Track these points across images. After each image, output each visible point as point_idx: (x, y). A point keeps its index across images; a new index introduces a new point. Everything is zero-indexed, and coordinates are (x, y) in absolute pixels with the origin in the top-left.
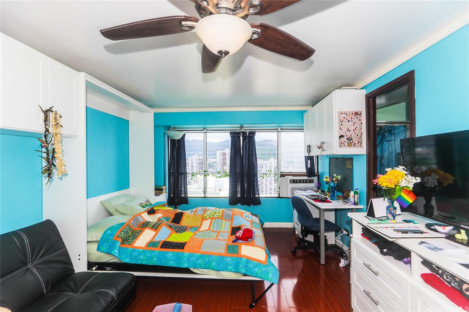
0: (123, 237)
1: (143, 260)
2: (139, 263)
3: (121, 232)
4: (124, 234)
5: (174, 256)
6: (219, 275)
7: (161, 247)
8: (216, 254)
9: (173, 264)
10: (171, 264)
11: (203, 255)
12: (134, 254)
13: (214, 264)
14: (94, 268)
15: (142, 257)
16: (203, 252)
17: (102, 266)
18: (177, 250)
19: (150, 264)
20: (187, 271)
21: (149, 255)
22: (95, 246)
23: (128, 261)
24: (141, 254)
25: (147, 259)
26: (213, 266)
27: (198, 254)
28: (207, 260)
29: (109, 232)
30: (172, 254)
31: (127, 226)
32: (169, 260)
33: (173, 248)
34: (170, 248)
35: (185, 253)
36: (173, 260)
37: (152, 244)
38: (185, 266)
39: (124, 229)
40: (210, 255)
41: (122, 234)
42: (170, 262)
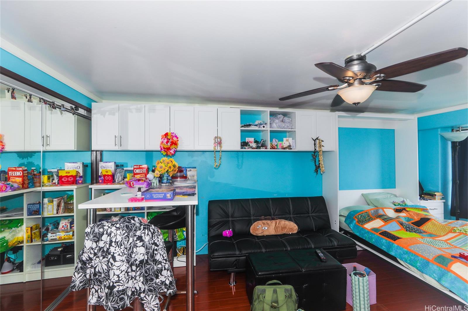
0: (359, 219)
1: (366, 237)
2: (364, 238)
3: (359, 215)
4: (361, 217)
5: (386, 243)
6: (421, 276)
7: (380, 234)
8: (422, 256)
9: (385, 249)
10: (384, 248)
11: (410, 252)
12: (362, 232)
13: (419, 264)
14: (342, 232)
15: (366, 235)
16: (410, 250)
17: (346, 232)
18: (390, 239)
19: (370, 242)
20: (394, 259)
21: (370, 235)
22: (343, 219)
23: (358, 234)
24: (366, 233)
25: (369, 238)
26: (418, 266)
27: (405, 250)
28: (413, 258)
29: (352, 213)
30: (385, 241)
31: (365, 213)
32: (383, 245)
33: (388, 237)
34: (386, 237)
35: (395, 244)
36: (385, 246)
37: (375, 230)
38: (392, 253)
39: (362, 214)
40: (416, 255)
41: (359, 216)
42: (383, 247)
